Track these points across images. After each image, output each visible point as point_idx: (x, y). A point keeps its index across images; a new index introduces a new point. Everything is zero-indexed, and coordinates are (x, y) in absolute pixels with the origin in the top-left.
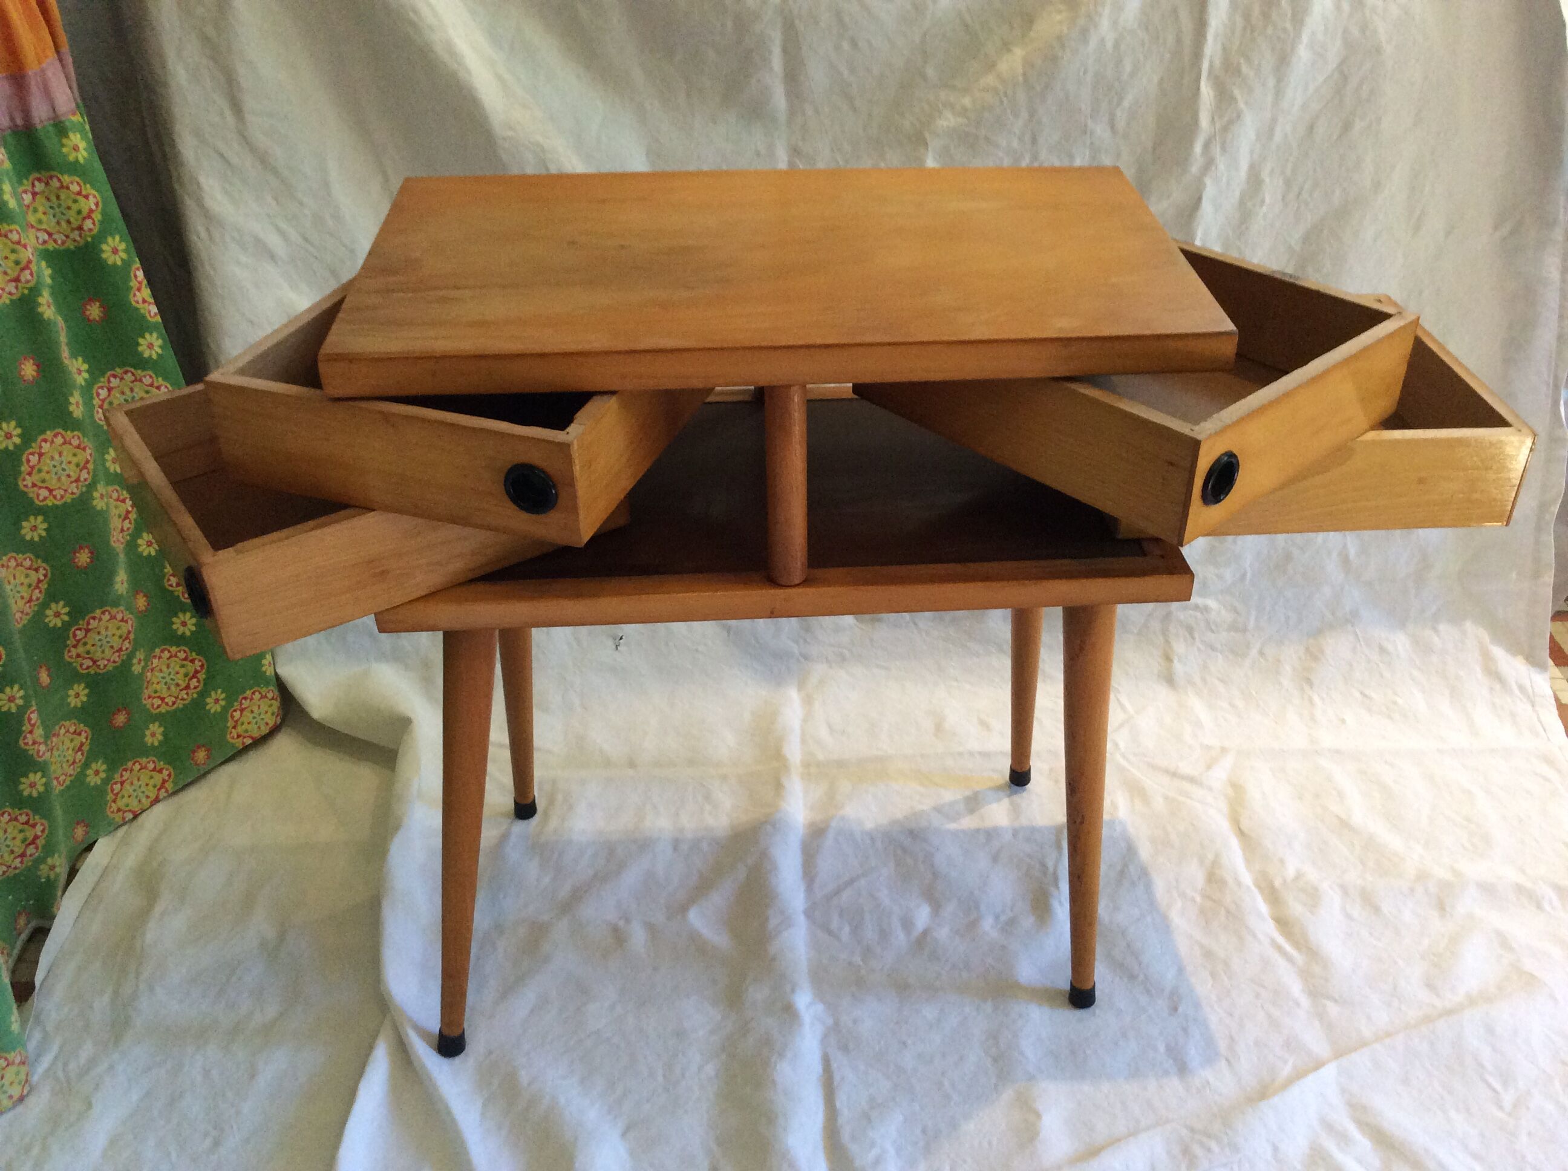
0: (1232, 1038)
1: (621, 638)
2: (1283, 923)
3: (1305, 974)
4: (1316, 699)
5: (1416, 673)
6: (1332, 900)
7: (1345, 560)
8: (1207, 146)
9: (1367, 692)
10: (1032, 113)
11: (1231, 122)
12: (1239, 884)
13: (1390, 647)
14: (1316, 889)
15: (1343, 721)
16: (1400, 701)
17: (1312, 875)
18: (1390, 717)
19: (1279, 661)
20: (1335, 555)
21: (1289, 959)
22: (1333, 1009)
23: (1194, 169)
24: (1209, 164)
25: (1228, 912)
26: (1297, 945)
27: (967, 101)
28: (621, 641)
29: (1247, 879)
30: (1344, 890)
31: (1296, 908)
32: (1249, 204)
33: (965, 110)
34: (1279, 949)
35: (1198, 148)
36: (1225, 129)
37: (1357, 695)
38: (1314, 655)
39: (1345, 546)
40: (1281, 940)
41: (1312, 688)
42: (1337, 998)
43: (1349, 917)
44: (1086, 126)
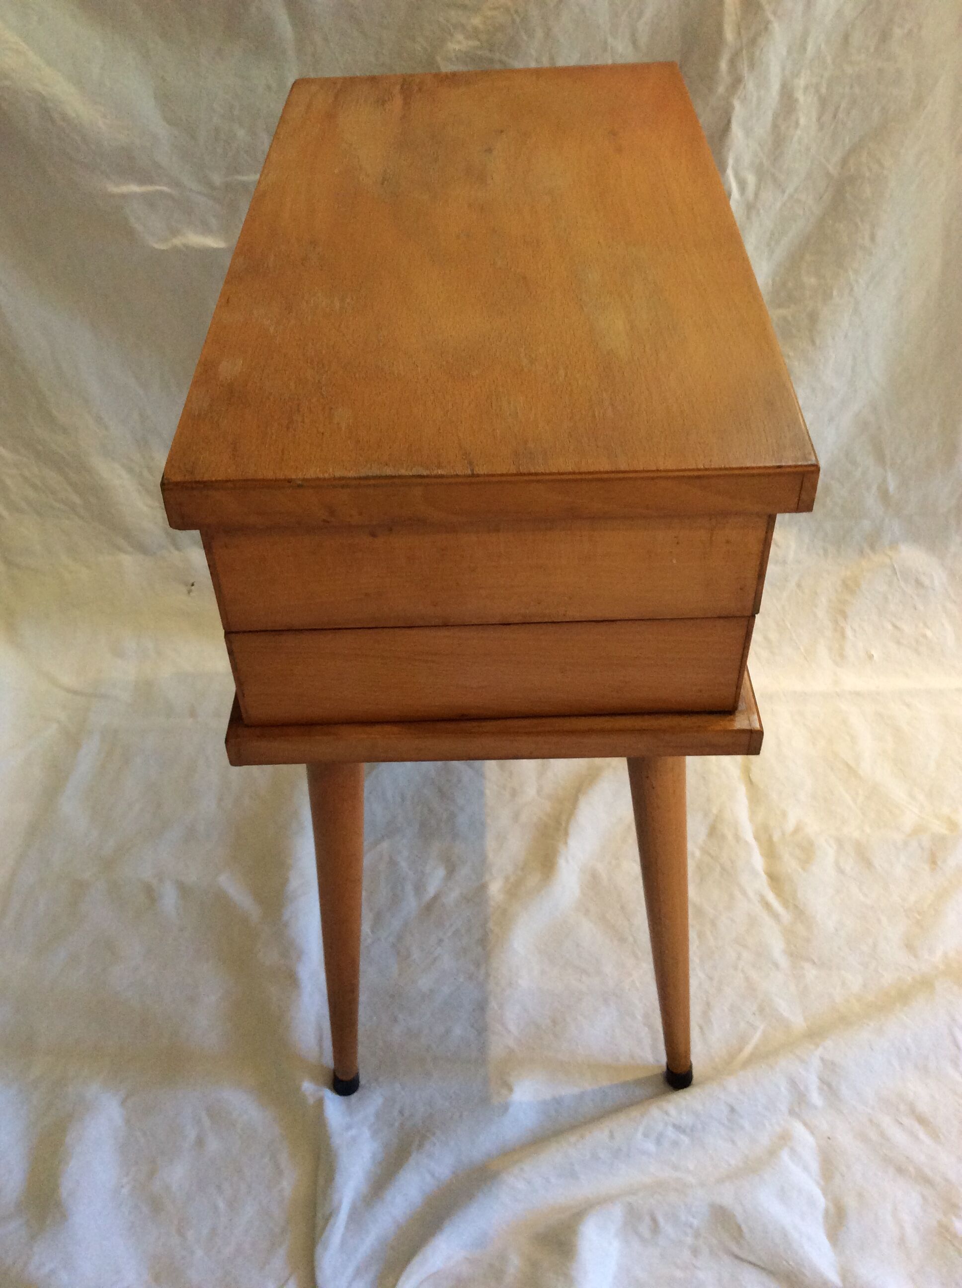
0: (708, 1004)
1: (193, 585)
2: (774, 879)
3: (789, 934)
4: (849, 633)
5: (949, 605)
6: (827, 853)
7: (884, 495)
8: (732, 62)
9: (898, 624)
10: (548, 33)
11: (758, 34)
12: (737, 838)
13: (926, 581)
14: (811, 844)
15: (871, 657)
16: (929, 633)
17: (813, 827)
18: (917, 652)
19: (816, 593)
20: (874, 489)
21: (776, 916)
22: (811, 973)
23: (721, 90)
24: (737, 82)
25: (723, 868)
26: (785, 903)
27: (476, 21)
28: (193, 587)
29: (748, 833)
30: (840, 843)
31: (789, 864)
32: (783, 128)
33: (476, 29)
34: (767, 906)
35: (724, 65)
36: (753, 42)
37: (890, 627)
38: (850, 587)
39: (884, 480)
40: (771, 897)
41: (845, 620)
42: (816, 960)
43: (841, 871)
44: (606, 43)
